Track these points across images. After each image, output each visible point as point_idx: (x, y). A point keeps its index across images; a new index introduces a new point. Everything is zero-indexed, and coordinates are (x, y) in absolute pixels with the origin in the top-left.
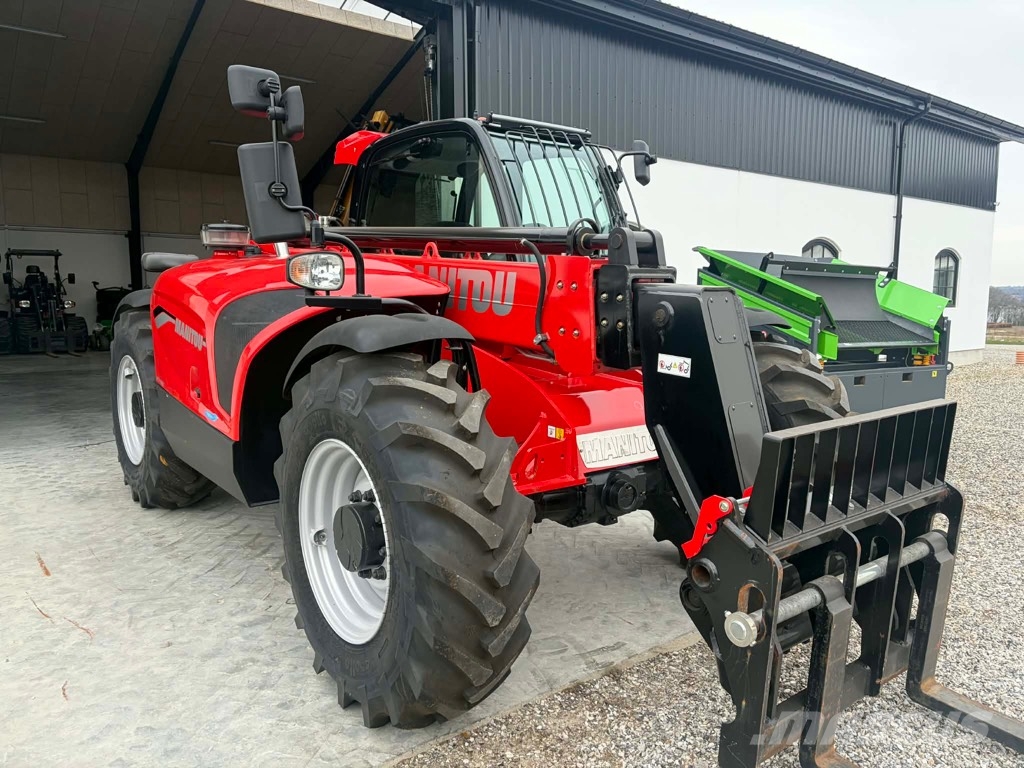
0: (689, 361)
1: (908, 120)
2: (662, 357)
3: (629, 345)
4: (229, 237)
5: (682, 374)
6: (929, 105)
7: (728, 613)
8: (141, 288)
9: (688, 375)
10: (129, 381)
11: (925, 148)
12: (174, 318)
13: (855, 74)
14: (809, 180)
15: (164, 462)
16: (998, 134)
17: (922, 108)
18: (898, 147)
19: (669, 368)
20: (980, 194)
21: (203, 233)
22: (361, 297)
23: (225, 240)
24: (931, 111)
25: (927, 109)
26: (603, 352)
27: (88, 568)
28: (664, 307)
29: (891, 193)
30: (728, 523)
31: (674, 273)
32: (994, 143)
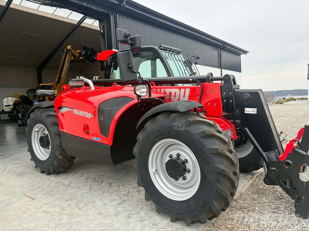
0: (256, 109)
1: (221, 49)
2: (246, 109)
3: (235, 106)
4: (79, 83)
5: (254, 113)
6: (227, 45)
7: (300, 174)
8: (45, 101)
9: (256, 113)
10: (36, 133)
11: (226, 57)
12: (73, 109)
13: (211, 37)
14: (201, 65)
15: (61, 158)
16: (240, 52)
17: (225, 46)
18: (220, 56)
19: (249, 112)
20: (238, 68)
21: (70, 82)
22: (150, 98)
23: (78, 84)
24: (227, 47)
25: (226, 46)
26: (225, 109)
27: (47, 196)
28: (246, 95)
29: (219, 68)
30: (296, 149)
31: (239, 86)
32: (239, 55)
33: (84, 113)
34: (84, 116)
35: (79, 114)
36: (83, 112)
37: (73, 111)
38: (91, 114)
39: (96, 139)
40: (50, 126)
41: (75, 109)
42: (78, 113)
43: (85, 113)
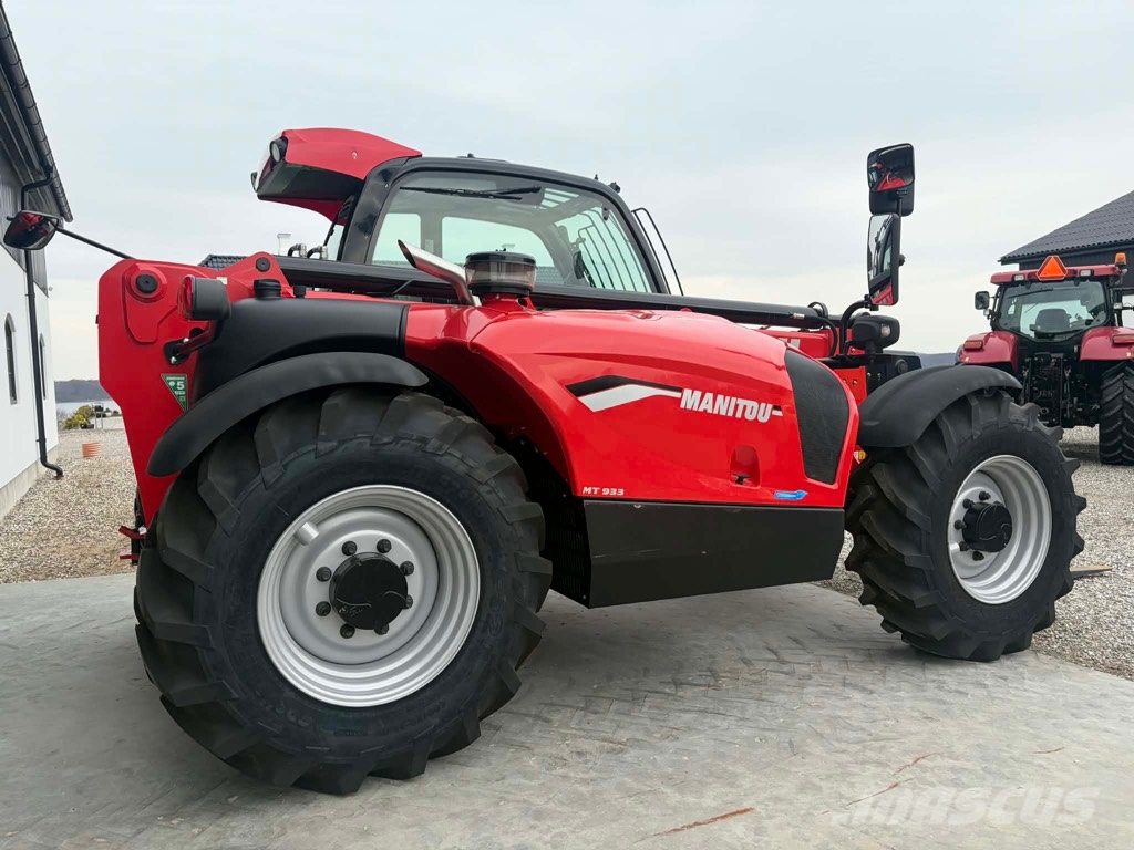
33: (737, 406)
34: (739, 415)
35: (710, 411)
36: (734, 399)
37: (679, 400)
38: (770, 406)
39: (789, 496)
40: (492, 483)
41: (687, 392)
42: (707, 406)
43: (742, 402)
